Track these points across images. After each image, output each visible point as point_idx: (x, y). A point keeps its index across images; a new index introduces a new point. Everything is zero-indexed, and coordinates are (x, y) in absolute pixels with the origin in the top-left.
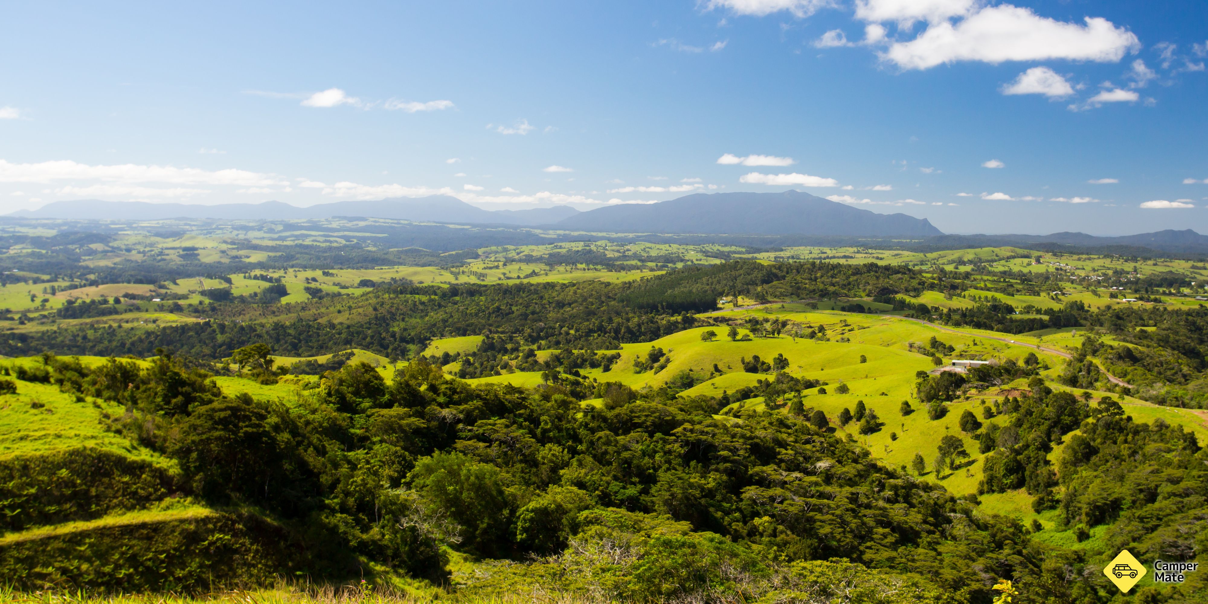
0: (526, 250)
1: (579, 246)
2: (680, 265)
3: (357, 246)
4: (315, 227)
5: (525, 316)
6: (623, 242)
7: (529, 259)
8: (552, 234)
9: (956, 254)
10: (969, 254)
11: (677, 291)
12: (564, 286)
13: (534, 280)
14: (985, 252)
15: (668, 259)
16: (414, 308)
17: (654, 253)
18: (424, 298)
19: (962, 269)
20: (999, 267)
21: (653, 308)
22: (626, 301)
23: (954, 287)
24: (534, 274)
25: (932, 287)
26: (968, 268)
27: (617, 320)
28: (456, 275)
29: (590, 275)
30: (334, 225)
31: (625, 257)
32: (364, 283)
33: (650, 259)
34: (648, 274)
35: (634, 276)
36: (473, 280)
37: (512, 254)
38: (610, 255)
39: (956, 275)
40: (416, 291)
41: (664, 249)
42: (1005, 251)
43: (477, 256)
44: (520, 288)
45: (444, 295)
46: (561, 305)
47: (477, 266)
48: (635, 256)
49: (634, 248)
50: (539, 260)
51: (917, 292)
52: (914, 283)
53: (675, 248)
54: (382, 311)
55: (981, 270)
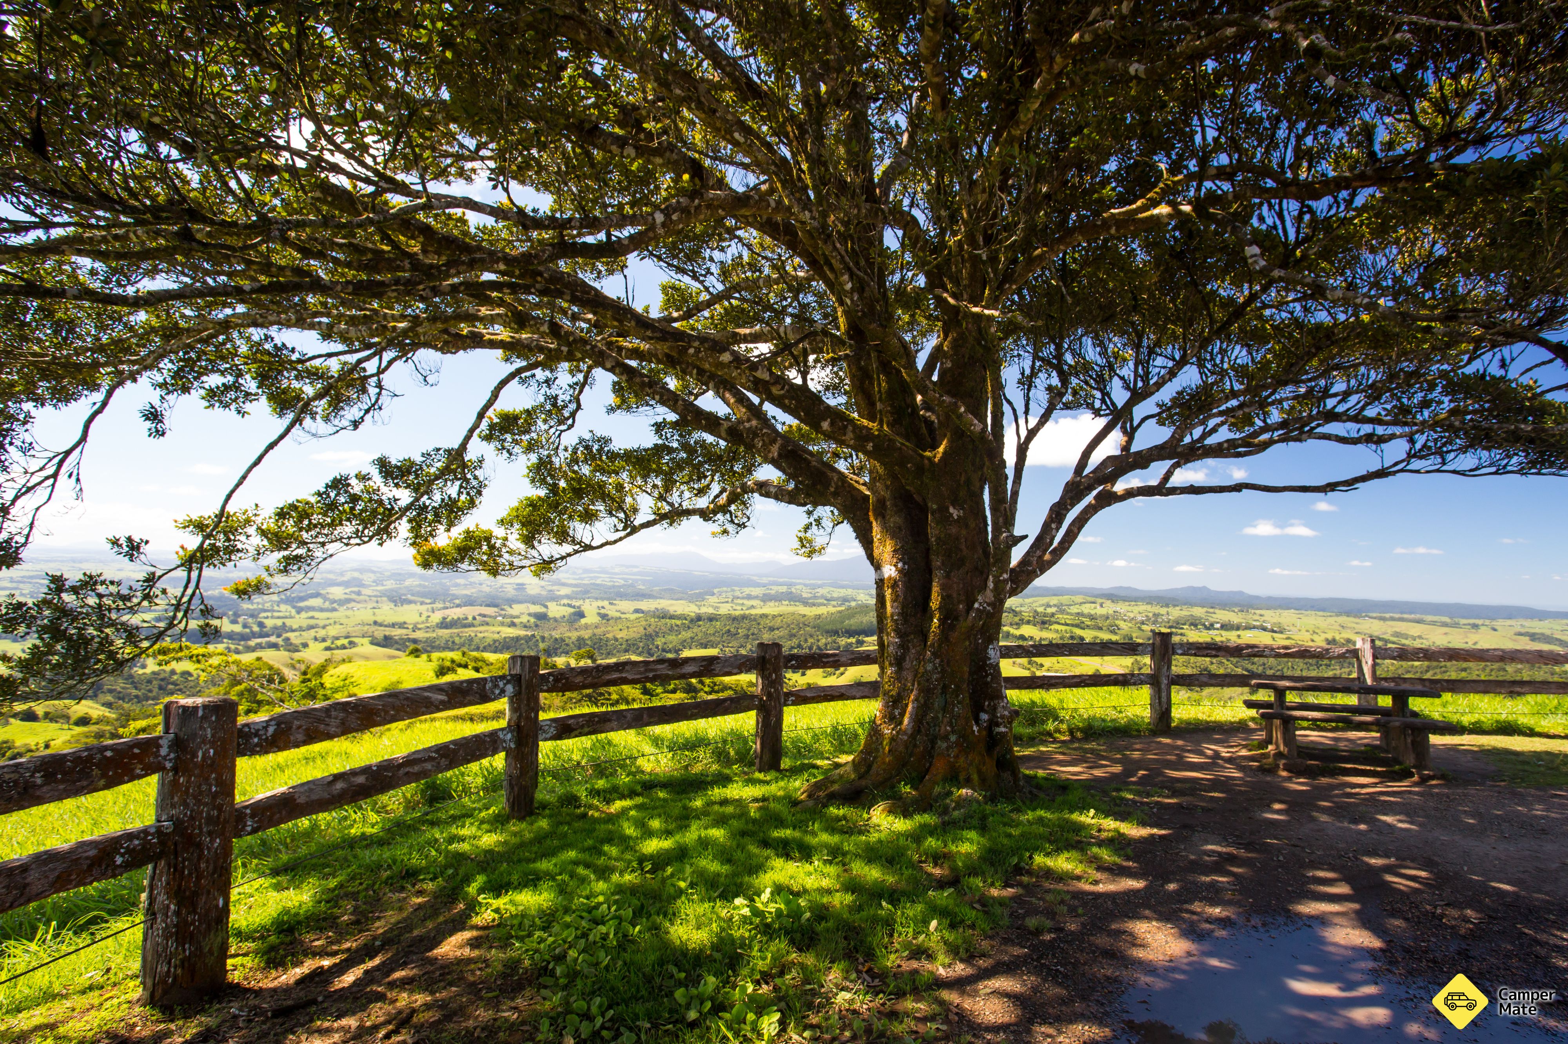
0: (747, 591)
1: (784, 589)
2: (853, 604)
3: (632, 585)
4: (604, 571)
5: (747, 636)
6: (814, 586)
7: (749, 597)
8: (765, 580)
9: (1045, 600)
10: (1054, 600)
11: (852, 621)
12: (774, 617)
13: (753, 612)
14: (1065, 599)
15: (845, 600)
16: (671, 629)
17: (835, 595)
18: (679, 622)
19: (1050, 610)
20: (1074, 610)
21: (836, 633)
22: (817, 627)
23: (1044, 623)
24: (753, 607)
25: (1028, 622)
26: (1053, 610)
27: (810, 640)
28: (699, 607)
29: (791, 609)
30: (617, 570)
31: (815, 597)
32: (637, 611)
33: (832, 599)
34: (832, 610)
35: (822, 610)
36: (711, 611)
37: (738, 594)
38: (805, 595)
39: (1045, 615)
40: (672, 617)
41: (843, 592)
42: (1079, 599)
43: (713, 594)
44: (744, 617)
45: (692, 621)
46: (772, 629)
47: (713, 600)
48: (822, 597)
49: (821, 591)
50: (756, 597)
51: (1018, 625)
52: (1017, 619)
53: (849, 592)
54: (650, 630)
55: (1062, 612)
